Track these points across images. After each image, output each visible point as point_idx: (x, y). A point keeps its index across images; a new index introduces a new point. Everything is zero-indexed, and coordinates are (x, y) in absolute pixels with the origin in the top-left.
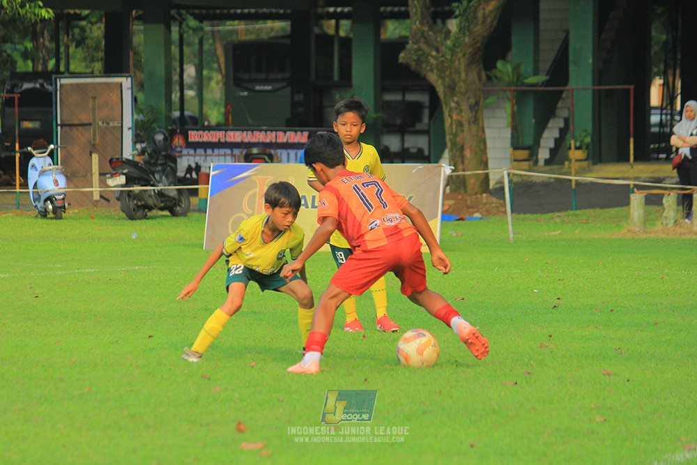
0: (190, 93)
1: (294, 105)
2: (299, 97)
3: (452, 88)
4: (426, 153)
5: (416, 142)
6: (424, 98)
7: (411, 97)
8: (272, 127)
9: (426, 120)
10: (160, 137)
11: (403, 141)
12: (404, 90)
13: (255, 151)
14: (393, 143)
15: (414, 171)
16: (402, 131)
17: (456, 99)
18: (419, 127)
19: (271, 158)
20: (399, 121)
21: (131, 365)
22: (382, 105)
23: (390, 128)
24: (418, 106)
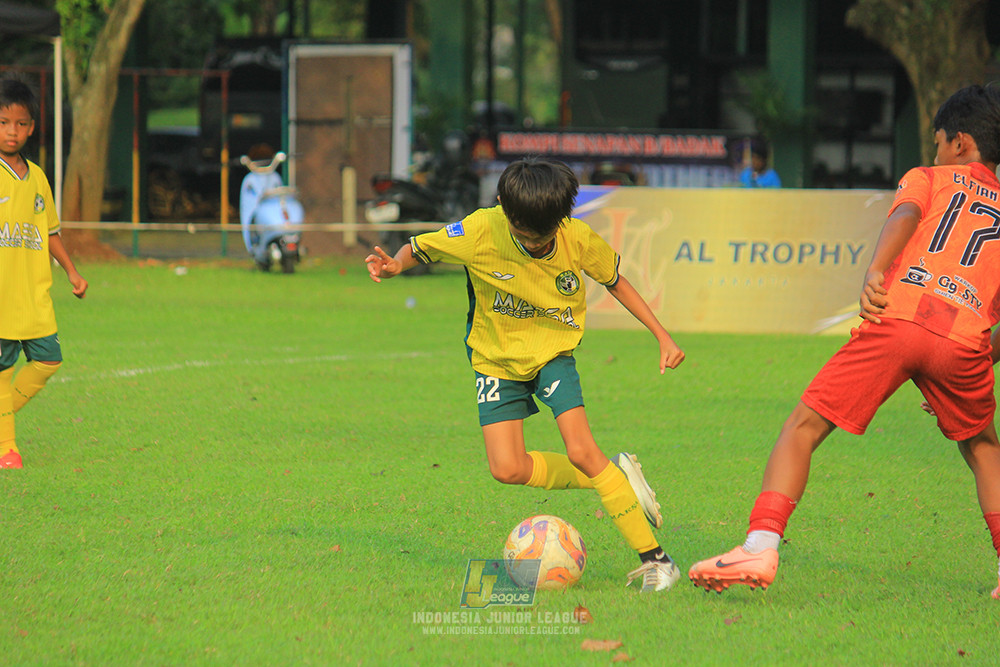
0: (503, 73)
1: (673, 93)
2: (682, 81)
3: (933, 69)
4: (888, 172)
5: (870, 156)
6: (885, 84)
7: (865, 83)
8: (636, 128)
9: (888, 118)
10: (453, 144)
11: (849, 154)
12: (853, 71)
13: (607, 167)
14: (833, 156)
15: (868, 203)
16: (849, 137)
17: (939, 86)
18: (876, 131)
19: (634, 180)
20: (842, 122)
21: (405, 511)
22: (815, 95)
23: (828, 133)
24: (874, 99)
